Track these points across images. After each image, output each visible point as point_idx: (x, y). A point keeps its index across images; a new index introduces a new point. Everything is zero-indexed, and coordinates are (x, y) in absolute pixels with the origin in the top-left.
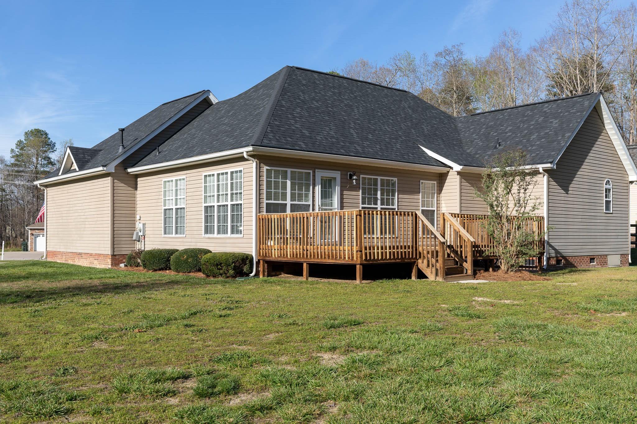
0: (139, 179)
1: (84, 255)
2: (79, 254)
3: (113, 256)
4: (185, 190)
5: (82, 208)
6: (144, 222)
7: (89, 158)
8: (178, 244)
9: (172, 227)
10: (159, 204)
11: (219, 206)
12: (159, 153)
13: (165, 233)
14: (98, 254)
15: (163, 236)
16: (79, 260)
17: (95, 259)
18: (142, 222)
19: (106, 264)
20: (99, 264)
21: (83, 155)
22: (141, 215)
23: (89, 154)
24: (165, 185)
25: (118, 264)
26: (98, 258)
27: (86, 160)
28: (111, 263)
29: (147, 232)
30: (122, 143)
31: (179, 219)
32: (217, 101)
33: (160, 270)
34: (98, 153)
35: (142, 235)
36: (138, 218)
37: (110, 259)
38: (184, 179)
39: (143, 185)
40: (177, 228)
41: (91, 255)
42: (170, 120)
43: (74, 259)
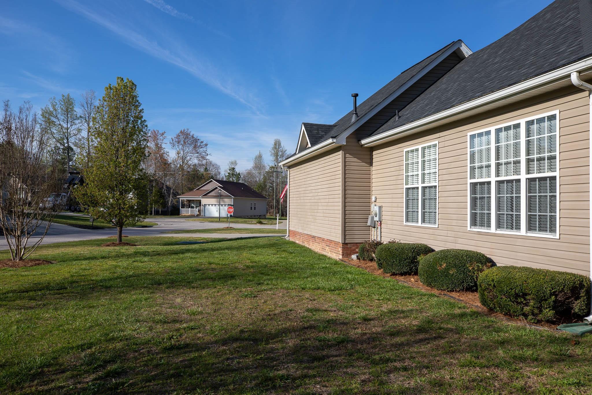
0: (374, 153)
1: (317, 239)
2: (313, 237)
3: (345, 244)
4: (437, 161)
5: (316, 188)
6: (380, 205)
7: (324, 133)
8: (426, 236)
9: (418, 212)
10: (399, 182)
11: (499, 183)
12: (399, 117)
13: (407, 220)
14: (330, 240)
15: (405, 223)
16: (313, 243)
17: (327, 246)
18: (378, 204)
19: (337, 253)
20: (331, 251)
21: (316, 131)
22: (376, 196)
23: (323, 130)
24: (407, 157)
25: (351, 255)
26: (329, 244)
27: (320, 135)
28: (342, 252)
29: (383, 217)
30: (356, 111)
31: (427, 202)
32: (470, 53)
33: (402, 274)
34: (332, 129)
35: (378, 220)
36: (373, 199)
37: (340, 247)
38: (435, 146)
39: (378, 159)
40: (424, 214)
41: (323, 240)
42: (411, 79)
43: (309, 242)
